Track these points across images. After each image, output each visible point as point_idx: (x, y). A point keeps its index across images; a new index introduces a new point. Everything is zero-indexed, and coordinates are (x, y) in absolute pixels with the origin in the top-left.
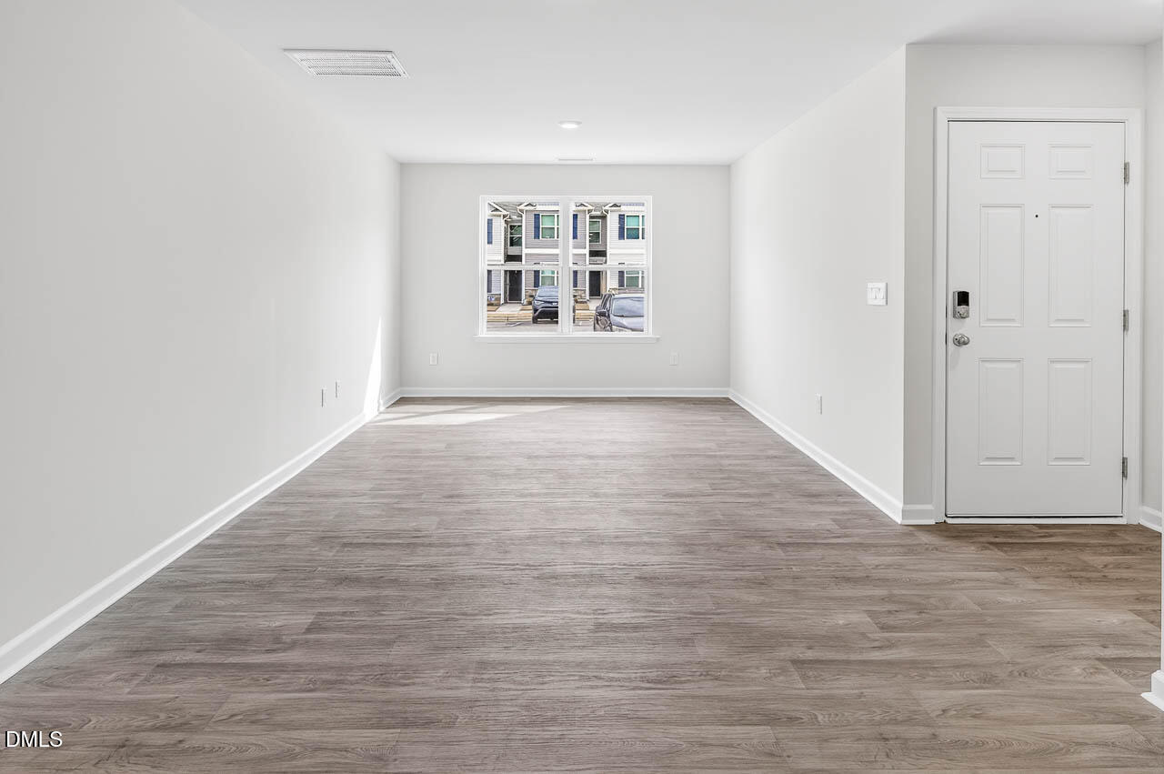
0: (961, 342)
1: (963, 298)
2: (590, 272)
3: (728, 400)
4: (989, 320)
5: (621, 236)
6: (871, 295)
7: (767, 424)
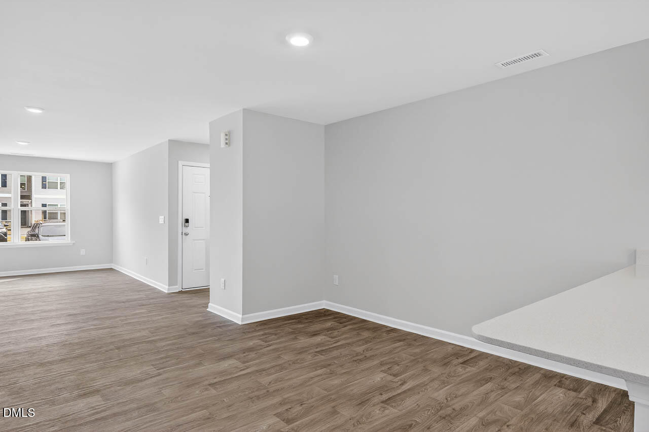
0: (186, 234)
1: (187, 221)
2: (21, 211)
3: (111, 269)
4: (195, 227)
5: (44, 187)
6: (160, 220)
7: (128, 274)
